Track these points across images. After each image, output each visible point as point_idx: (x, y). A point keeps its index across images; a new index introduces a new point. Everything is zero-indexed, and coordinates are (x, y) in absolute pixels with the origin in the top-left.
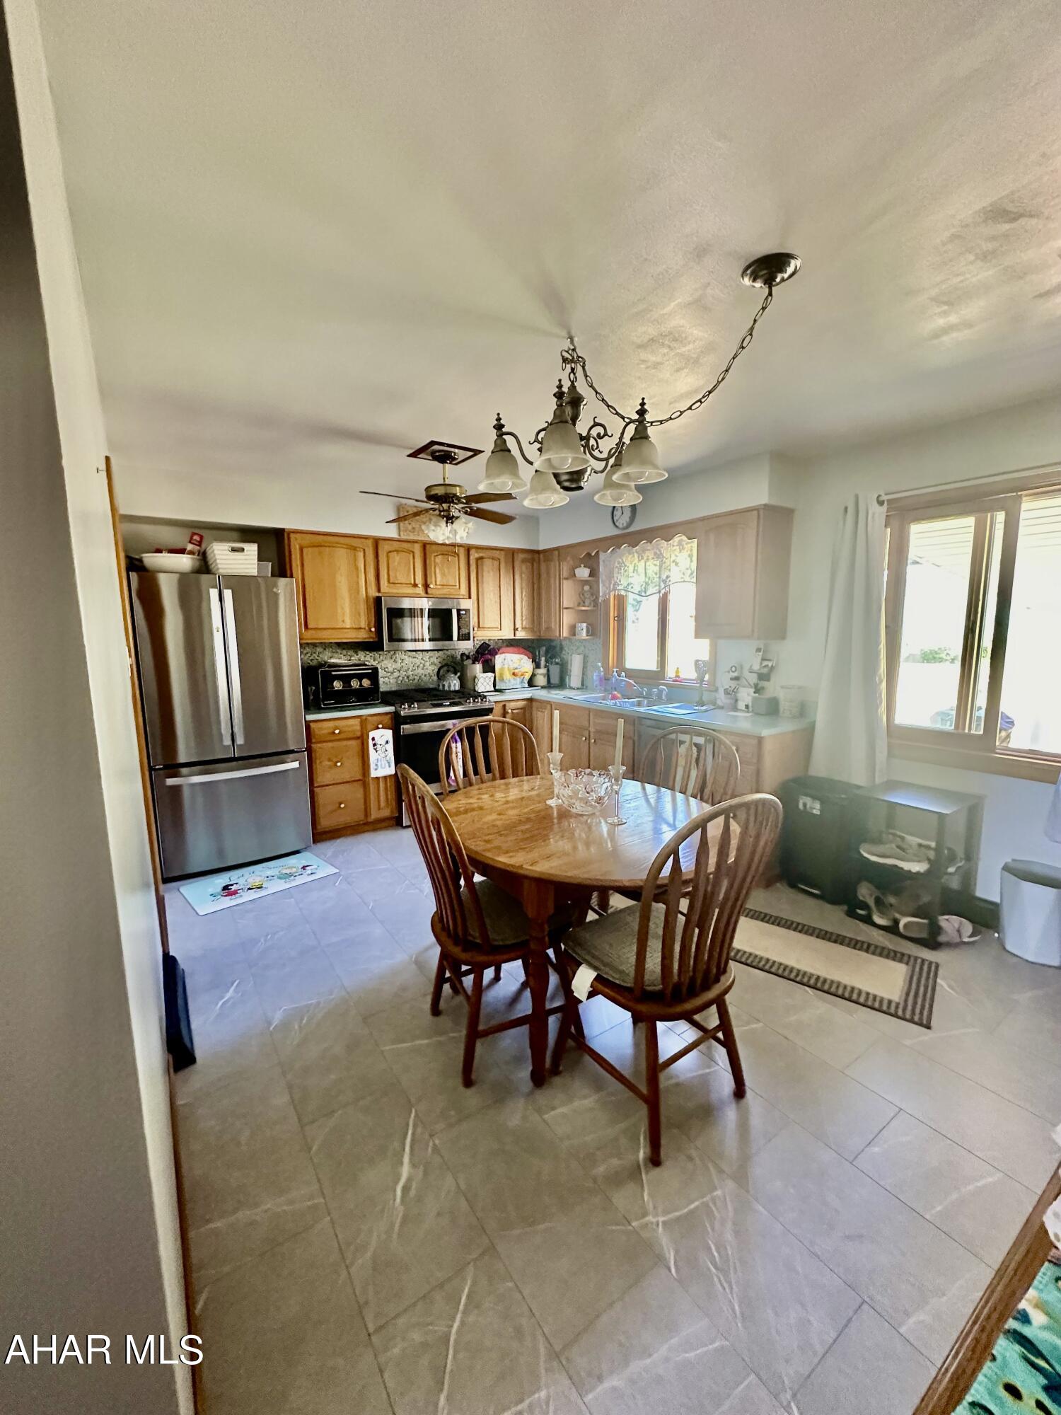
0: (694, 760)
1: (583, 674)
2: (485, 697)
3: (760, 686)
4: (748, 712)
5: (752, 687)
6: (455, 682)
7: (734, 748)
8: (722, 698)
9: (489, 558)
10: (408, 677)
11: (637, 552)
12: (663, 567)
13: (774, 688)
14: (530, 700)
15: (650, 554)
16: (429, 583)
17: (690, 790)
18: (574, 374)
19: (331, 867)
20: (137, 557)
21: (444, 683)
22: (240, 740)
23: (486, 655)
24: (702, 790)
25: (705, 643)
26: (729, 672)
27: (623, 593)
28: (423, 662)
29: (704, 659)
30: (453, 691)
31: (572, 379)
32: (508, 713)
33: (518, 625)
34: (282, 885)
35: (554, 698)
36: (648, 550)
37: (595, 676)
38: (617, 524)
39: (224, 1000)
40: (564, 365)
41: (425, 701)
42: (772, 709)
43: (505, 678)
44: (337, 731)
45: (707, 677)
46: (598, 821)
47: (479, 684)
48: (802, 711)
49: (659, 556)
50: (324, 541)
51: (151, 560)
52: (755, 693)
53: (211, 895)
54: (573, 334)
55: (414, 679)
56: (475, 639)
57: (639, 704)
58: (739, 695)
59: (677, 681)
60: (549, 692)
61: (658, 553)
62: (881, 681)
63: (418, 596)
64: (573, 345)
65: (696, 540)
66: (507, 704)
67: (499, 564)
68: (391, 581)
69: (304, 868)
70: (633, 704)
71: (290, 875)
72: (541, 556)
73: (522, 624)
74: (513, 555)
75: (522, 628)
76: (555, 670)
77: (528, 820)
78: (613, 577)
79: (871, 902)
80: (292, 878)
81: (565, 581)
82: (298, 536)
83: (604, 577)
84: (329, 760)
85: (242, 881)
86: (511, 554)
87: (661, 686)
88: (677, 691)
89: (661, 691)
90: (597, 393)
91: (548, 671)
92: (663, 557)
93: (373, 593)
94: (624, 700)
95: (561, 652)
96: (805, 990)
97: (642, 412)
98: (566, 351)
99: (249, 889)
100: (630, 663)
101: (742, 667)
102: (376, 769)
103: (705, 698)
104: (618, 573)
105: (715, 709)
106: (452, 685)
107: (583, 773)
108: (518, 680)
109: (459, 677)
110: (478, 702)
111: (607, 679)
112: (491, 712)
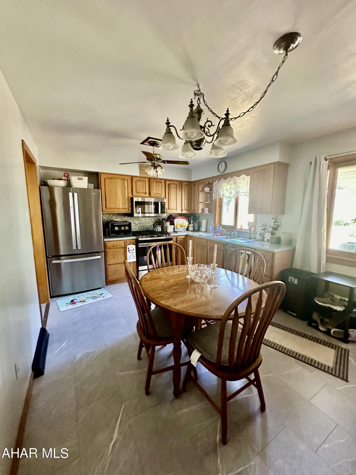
0: (246, 260)
1: (206, 226)
2: (170, 234)
3: (273, 232)
4: (268, 242)
5: (270, 233)
6: (159, 228)
7: (263, 256)
8: (258, 237)
9: (173, 184)
10: (143, 226)
11: (227, 182)
12: (237, 187)
13: (278, 233)
14: (187, 236)
15: (232, 182)
16: (151, 193)
17: (244, 274)
18: (199, 101)
19: (111, 294)
20: (46, 181)
21: (156, 229)
22: (79, 248)
23: (171, 219)
24: (250, 273)
25: (252, 216)
26: (261, 227)
27: (222, 197)
28: (149, 221)
29: (251, 222)
30: (159, 232)
31: (198, 103)
32: (178, 240)
33: (183, 208)
34: (92, 301)
35: (195, 235)
36: (231, 181)
37: (211, 227)
38: (220, 171)
39: (61, 347)
40: (195, 96)
41: (148, 235)
42: (278, 241)
43: (178, 227)
44: (115, 245)
45: (252, 229)
46: (206, 286)
47: (168, 229)
48: (290, 242)
49: (235, 183)
50: (113, 176)
51: (51, 182)
52: (271, 235)
53: (67, 303)
54: (199, 84)
55: (145, 227)
56: (167, 213)
57: (227, 238)
58: (265, 236)
59: (241, 230)
60: (194, 233)
61: (235, 182)
62: (324, 232)
63: (147, 197)
64: (199, 89)
65: (250, 176)
66: (178, 237)
67: (177, 186)
68: (137, 192)
69: (101, 294)
70: (224, 238)
71: (95, 297)
72: (192, 183)
73: (185, 208)
74: (182, 183)
75: (185, 210)
76: (196, 225)
77: (177, 284)
78: (218, 191)
79: (319, 321)
80: (96, 298)
81: (200, 192)
82: (104, 175)
83: (215, 191)
84: (113, 255)
85: (78, 299)
86: (181, 182)
87: (235, 232)
88: (241, 233)
89: (235, 233)
90: (209, 108)
91: (194, 225)
92: (237, 183)
93: (130, 196)
94: (221, 237)
95: (199, 218)
96: (291, 359)
97: (227, 114)
98: (196, 91)
99: (80, 302)
100: (224, 223)
101: (266, 225)
102: (129, 259)
103: (251, 237)
104: (220, 189)
105: (255, 241)
106: (158, 229)
107: (201, 265)
108: (183, 228)
109: (161, 227)
110: (167, 236)
111: (215, 229)
112: (172, 240)
